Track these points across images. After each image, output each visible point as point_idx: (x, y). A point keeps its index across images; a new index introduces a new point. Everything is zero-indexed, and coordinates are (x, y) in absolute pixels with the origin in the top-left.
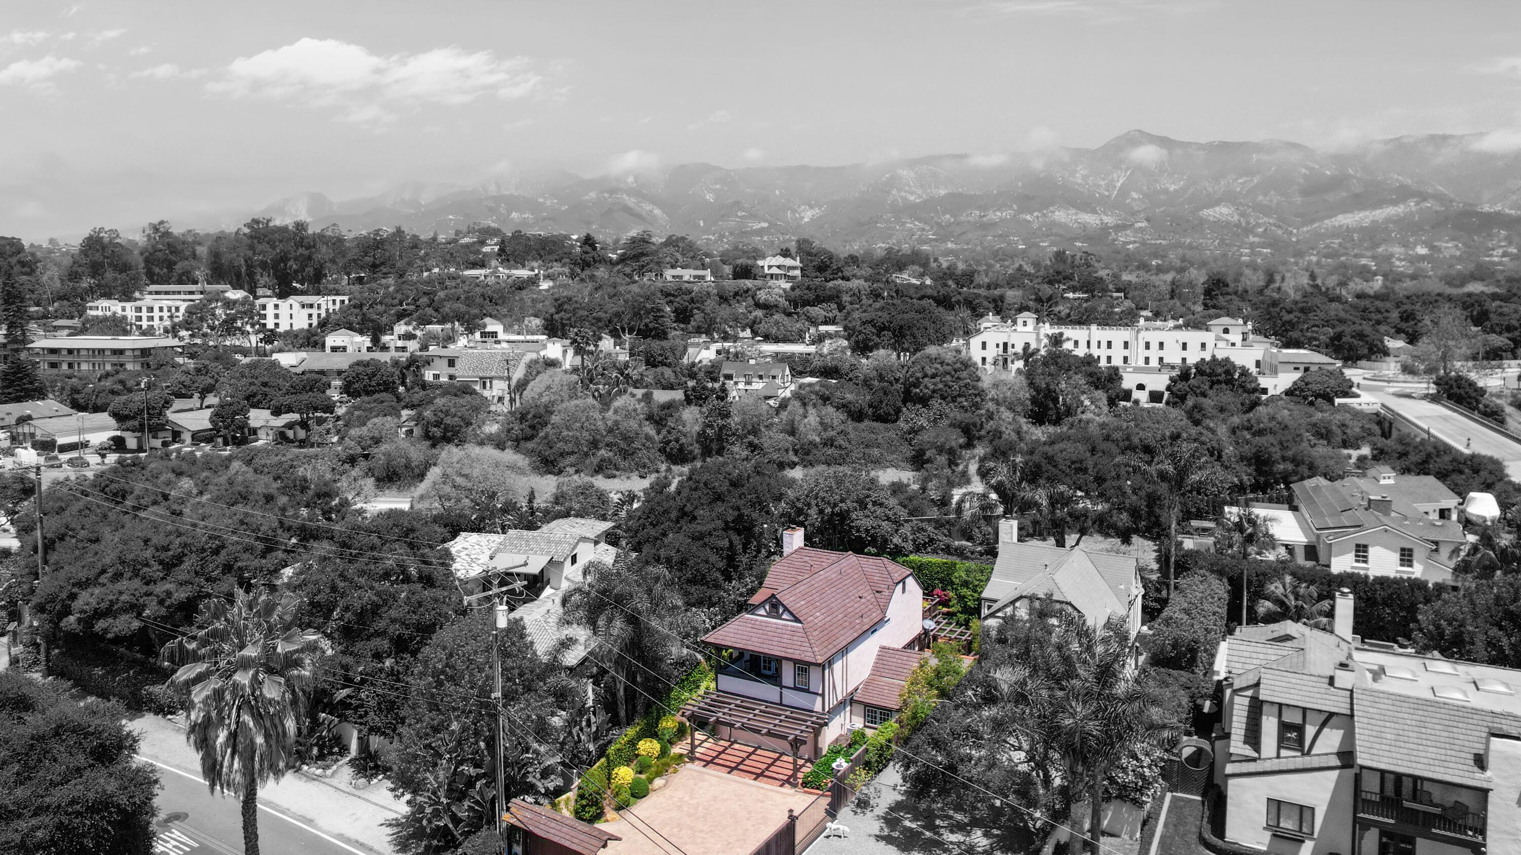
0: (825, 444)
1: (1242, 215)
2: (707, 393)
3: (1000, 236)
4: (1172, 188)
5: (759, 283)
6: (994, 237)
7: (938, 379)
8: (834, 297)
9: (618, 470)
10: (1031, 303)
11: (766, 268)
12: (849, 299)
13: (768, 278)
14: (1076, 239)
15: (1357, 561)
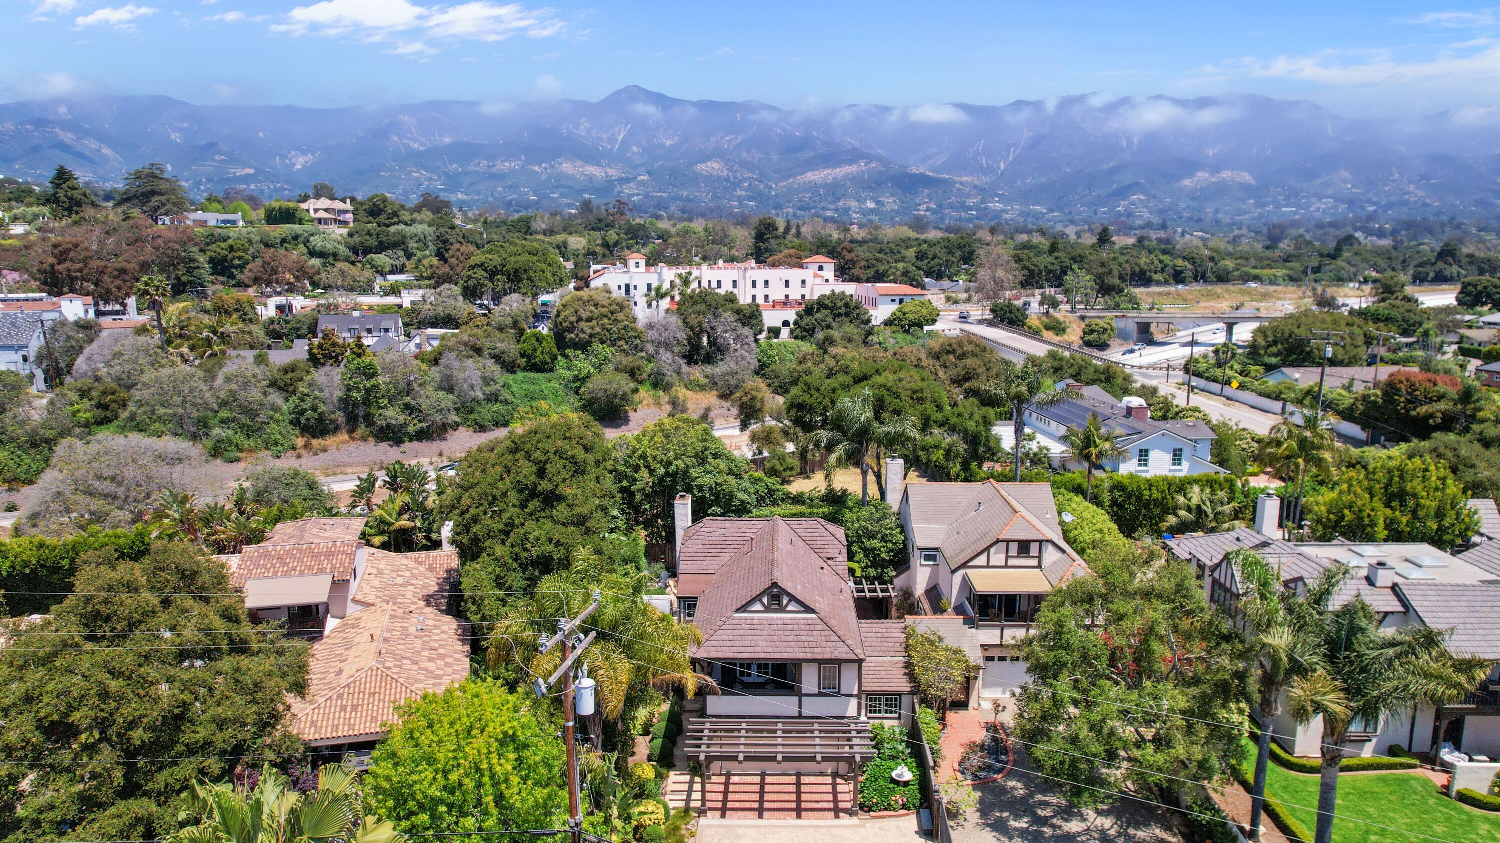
0: (489, 400)
1: (731, 169)
2: (338, 350)
3: (510, 187)
4: (668, 143)
5: (308, 227)
6: (504, 188)
7: (595, 322)
8: (399, 244)
9: (241, 451)
10: (598, 249)
11: (312, 212)
12: (416, 245)
13: (316, 223)
14: (583, 191)
15: (1140, 465)
